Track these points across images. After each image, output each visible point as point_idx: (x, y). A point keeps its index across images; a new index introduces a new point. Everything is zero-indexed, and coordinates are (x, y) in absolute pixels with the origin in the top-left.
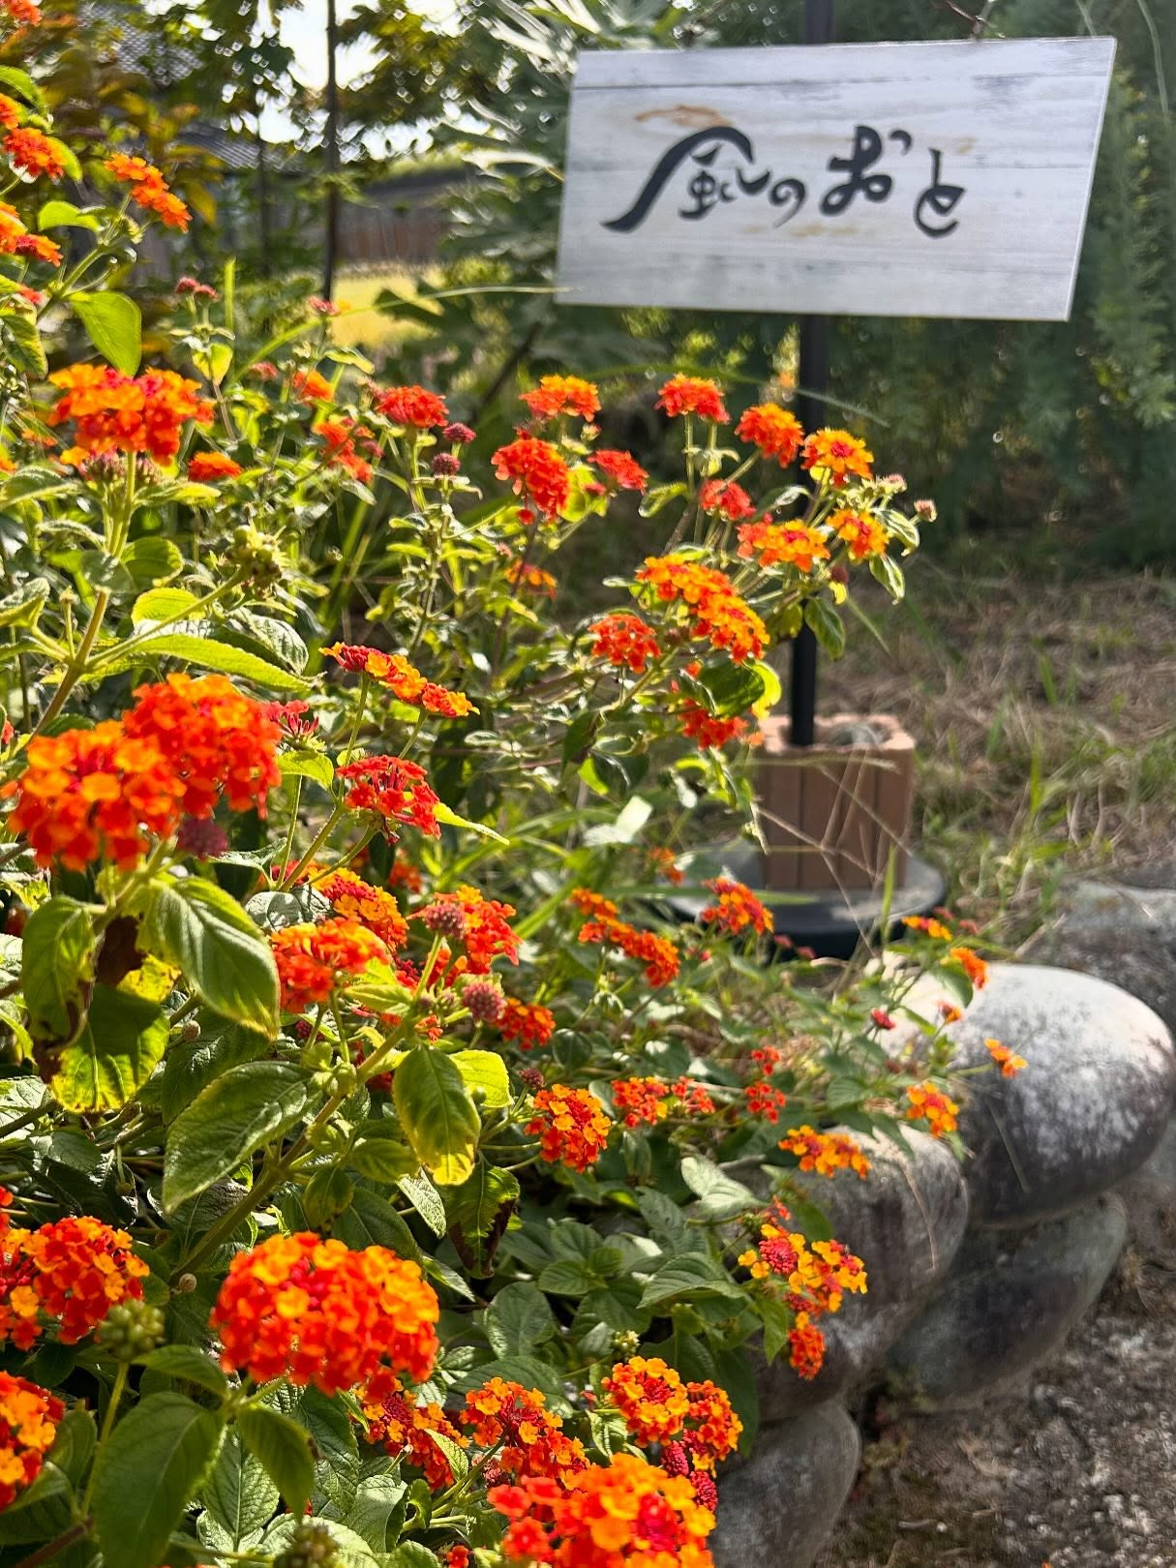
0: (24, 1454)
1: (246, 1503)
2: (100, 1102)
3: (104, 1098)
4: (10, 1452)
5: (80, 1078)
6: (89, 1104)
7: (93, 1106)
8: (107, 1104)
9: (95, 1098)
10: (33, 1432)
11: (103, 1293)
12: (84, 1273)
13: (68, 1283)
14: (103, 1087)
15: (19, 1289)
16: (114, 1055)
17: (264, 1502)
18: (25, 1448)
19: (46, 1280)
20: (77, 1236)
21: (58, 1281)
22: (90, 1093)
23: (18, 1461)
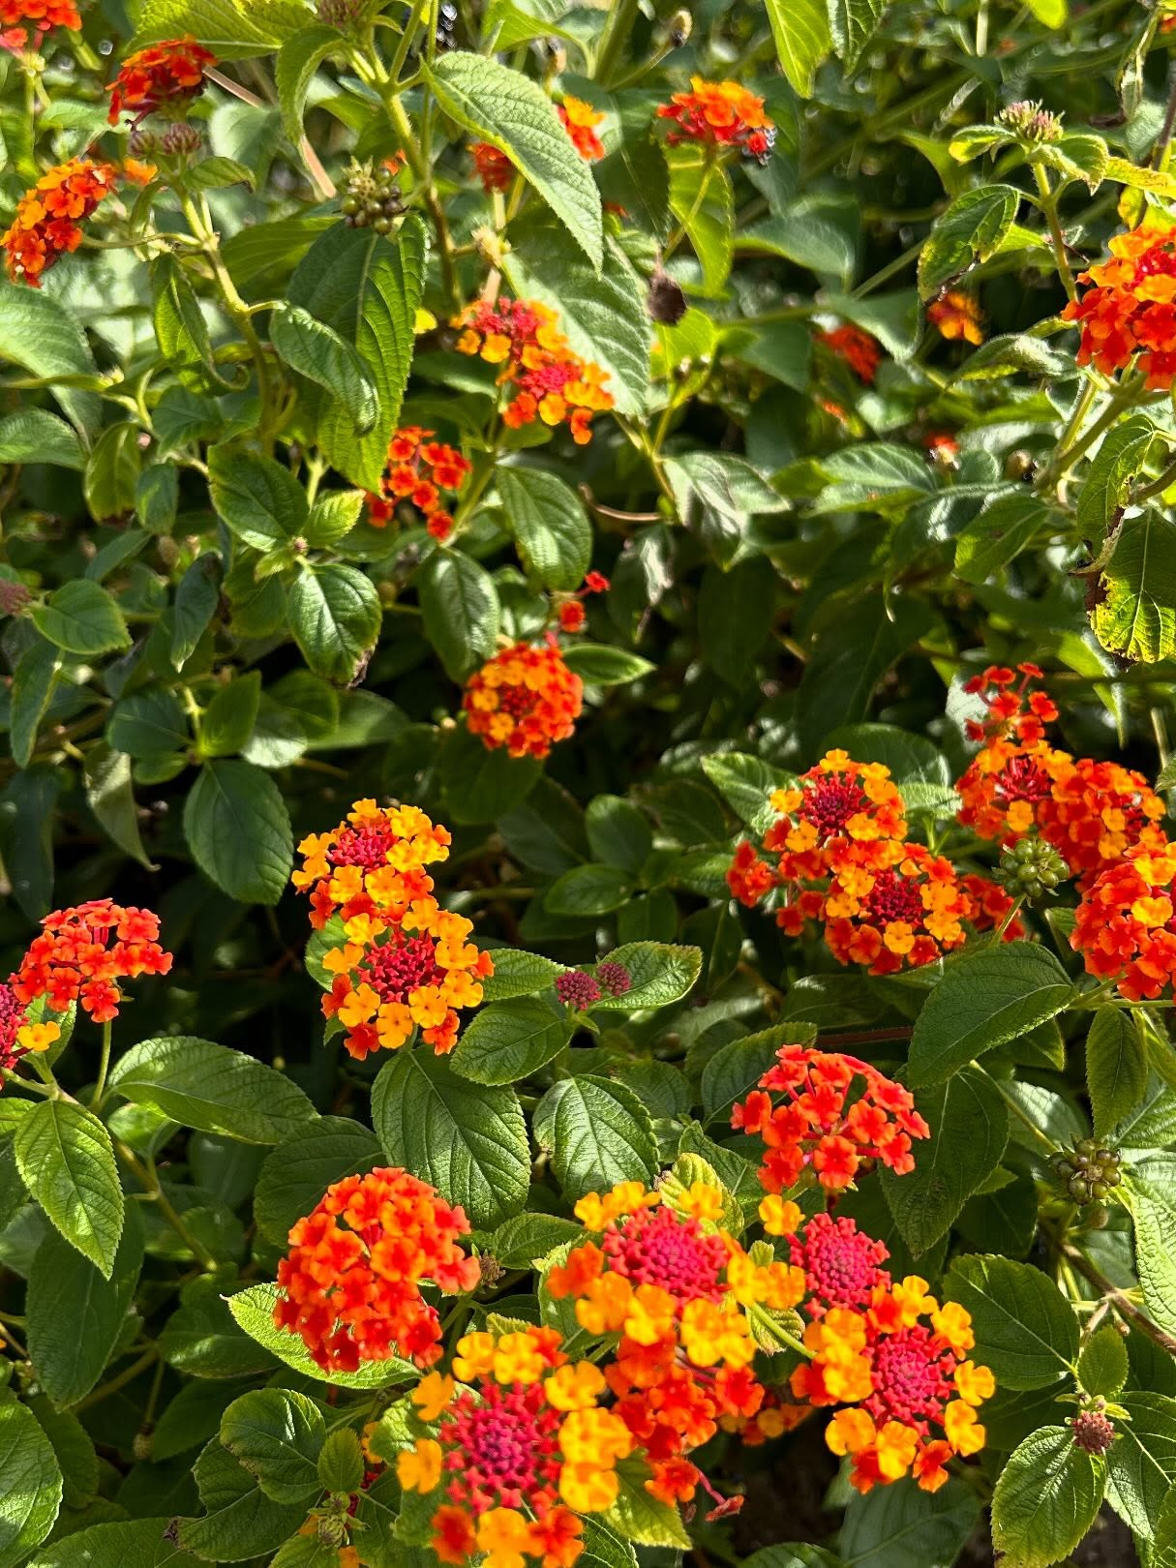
0: (921, 937)
1: (1148, 1120)
2: (1132, 649)
3: (1138, 645)
4: (909, 928)
5: (1121, 615)
6: (1119, 646)
7: (1125, 651)
8: (1139, 653)
9: (1127, 643)
10: (942, 925)
11: (1097, 844)
12: (1089, 818)
13: (1069, 819)
14: (1140, 633)
15: (1022, 802)
16: (1161, 604)
17: (1165, 1130)
18: (927, 932)
19: (1053, 807)
20: (1104, 782)
21: (1062, 814)
22: (1124, 635)
23: (911, 940)
